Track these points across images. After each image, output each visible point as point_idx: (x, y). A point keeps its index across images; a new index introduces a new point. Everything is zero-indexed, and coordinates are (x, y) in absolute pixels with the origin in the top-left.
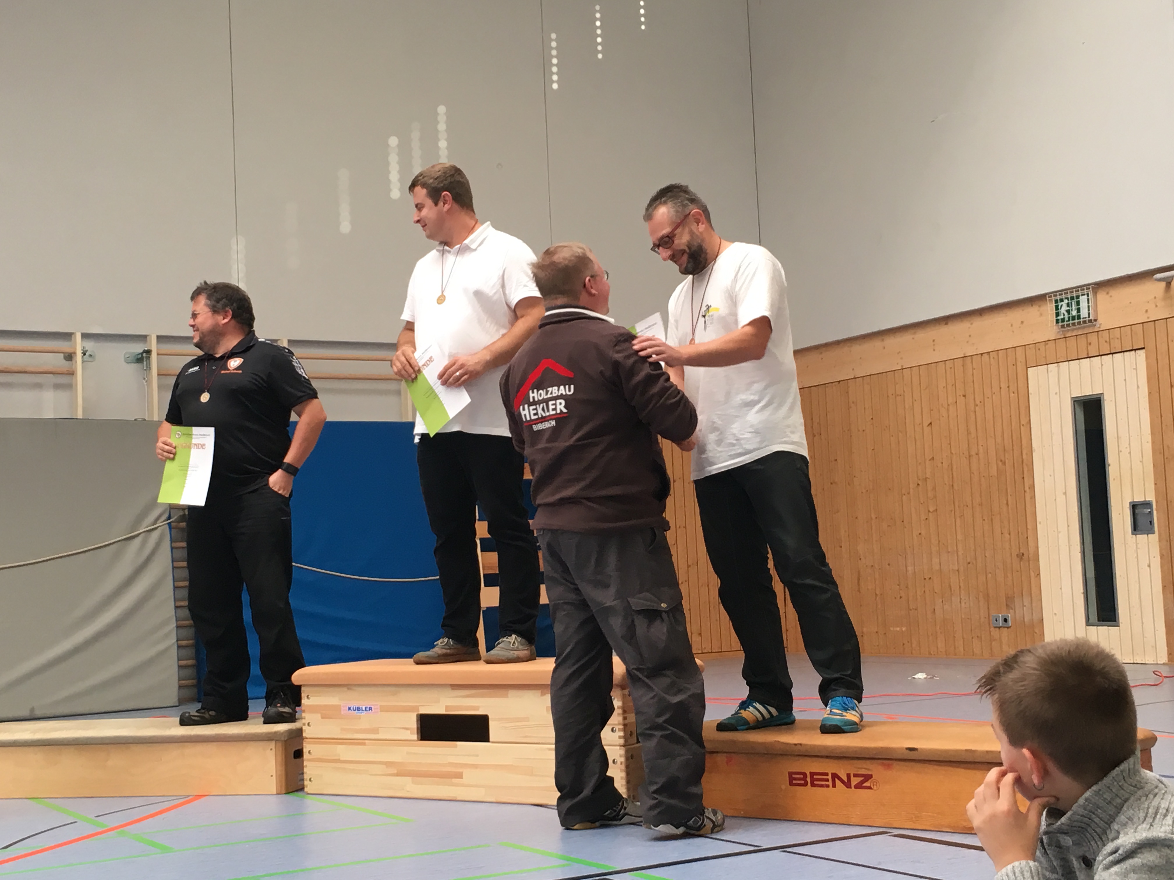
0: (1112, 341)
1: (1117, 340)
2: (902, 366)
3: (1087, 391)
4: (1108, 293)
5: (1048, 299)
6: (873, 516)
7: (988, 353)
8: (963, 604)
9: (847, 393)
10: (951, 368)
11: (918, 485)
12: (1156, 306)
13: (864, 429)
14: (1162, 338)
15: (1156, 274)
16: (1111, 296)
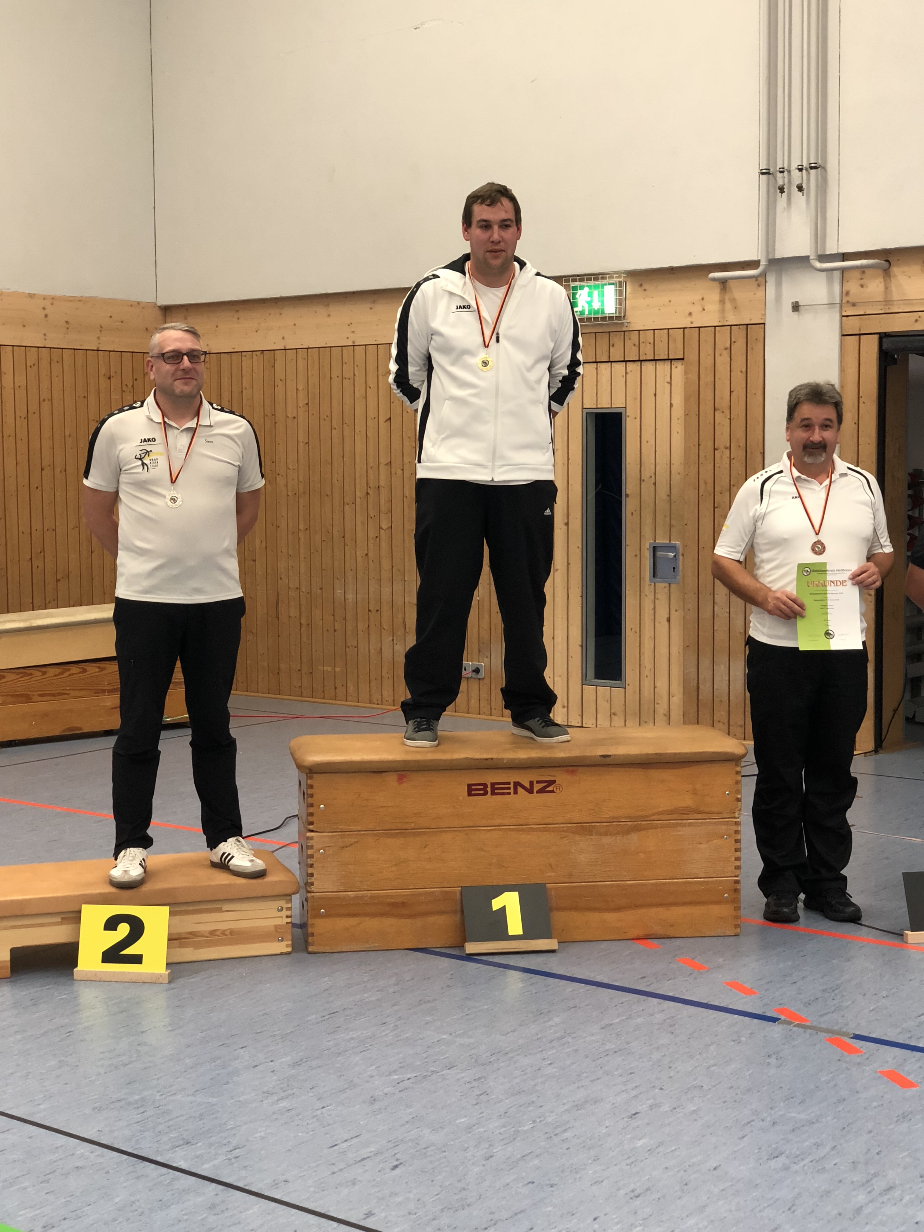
0: (642, 346)
1: (648, 345)
2: (354, 342)
3: (604, 404)
4: (641, 285)
9: (274, 367)
11: (367, 493)
12: (704, 310)
13: (295, 415)
14: (706, 349)
15: (710, 272)
16: (645, 290)
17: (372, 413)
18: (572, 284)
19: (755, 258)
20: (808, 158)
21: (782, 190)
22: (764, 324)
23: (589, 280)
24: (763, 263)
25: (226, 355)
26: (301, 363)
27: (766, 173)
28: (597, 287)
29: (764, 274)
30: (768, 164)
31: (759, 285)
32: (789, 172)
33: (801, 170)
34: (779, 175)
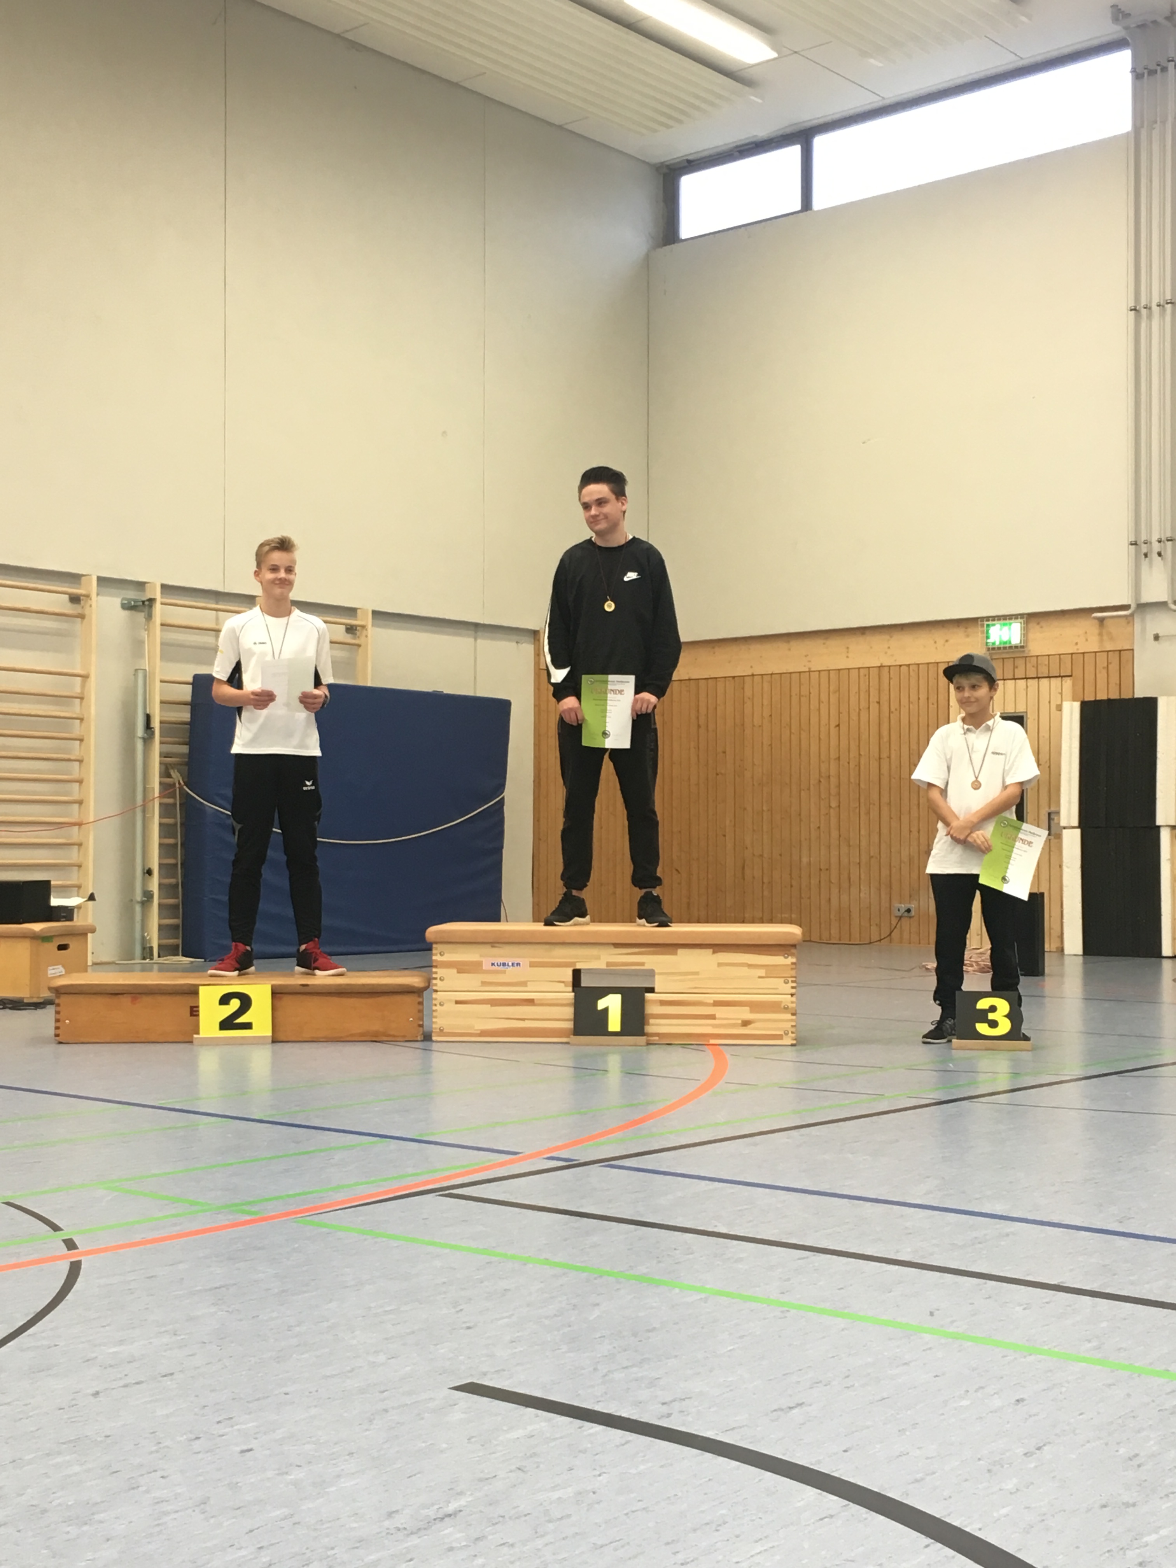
0: (1039, 667)
1: (1044, 666)
2: (809, 669)
3: (1010, 709)
4: (1038, 624)
5: (979, 623)
6: (765, 808)
7: (908, 665)
8: (862, 895)
9: (743, 688)
10: (865, 676)
11: (820, 781)
12: (1087, 640)
13: (760, 724)
14: (1090, 668)
15: (1093, 613)
16: (1042, 627)
17: (824, 721)
18: (986, 623)
19: (1125, 602)
20: (1165, 533)
21: (1146, 555)
22: (1133, 650)
23: (999, 620)
24: (1133, 607)
25: (703, 681)
26: (766, 686)
27: (1135, 544)
28: (1005, 625)
29: (1132, 615)
30: (1136, 537)
31: (1128, 623)
32: (1151, 543)
33: (1160, 542)
34: (1144, 546)
